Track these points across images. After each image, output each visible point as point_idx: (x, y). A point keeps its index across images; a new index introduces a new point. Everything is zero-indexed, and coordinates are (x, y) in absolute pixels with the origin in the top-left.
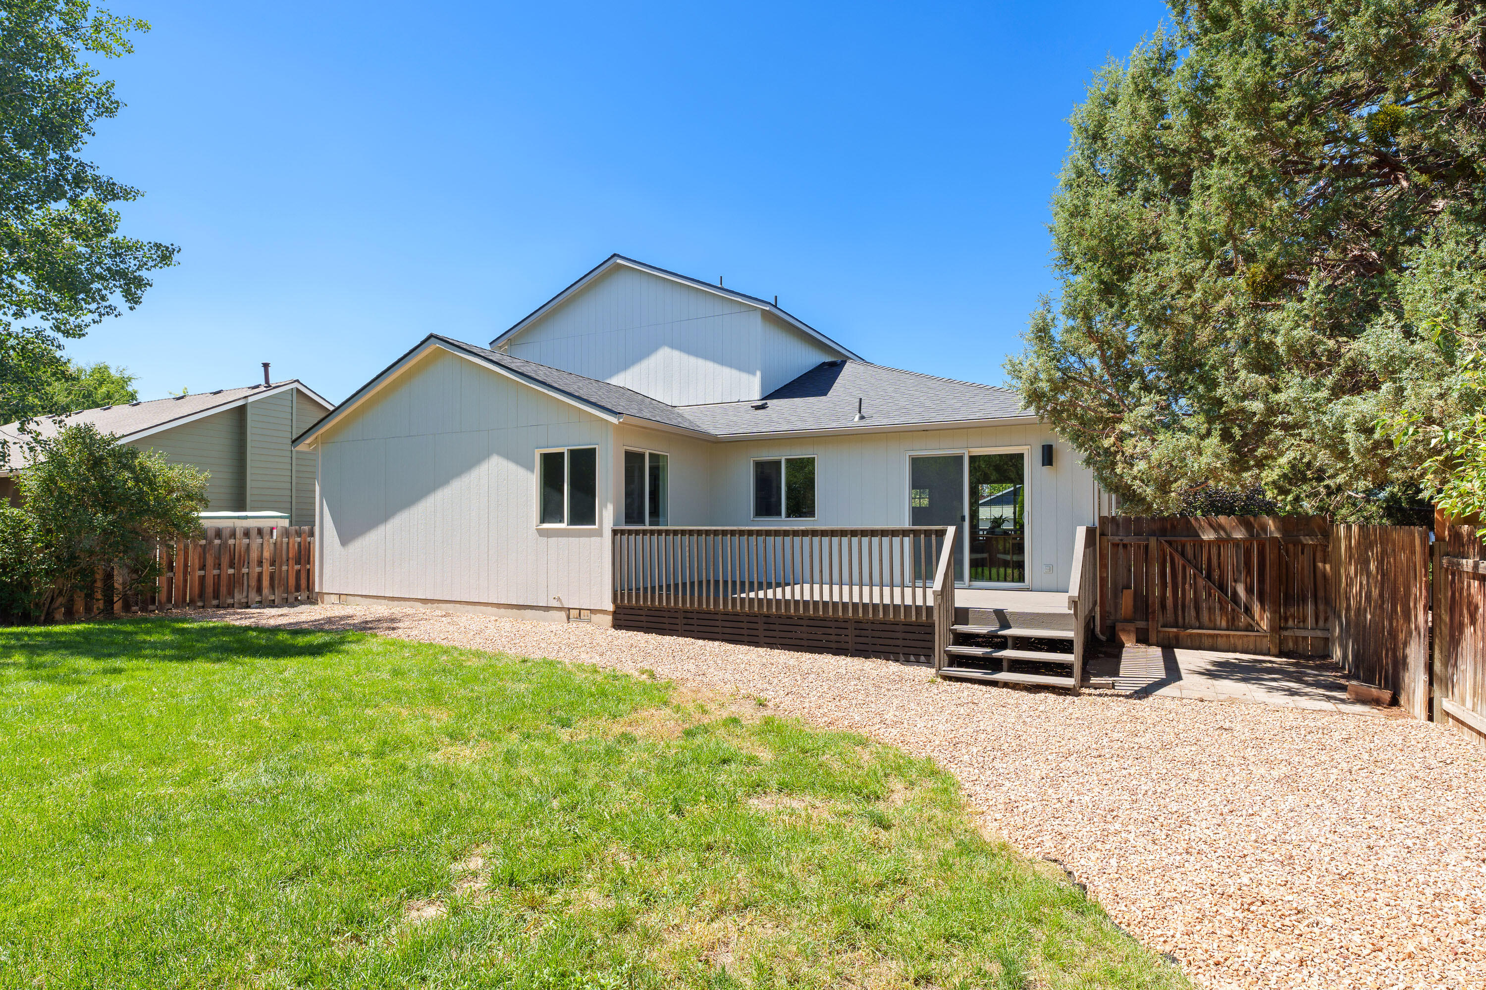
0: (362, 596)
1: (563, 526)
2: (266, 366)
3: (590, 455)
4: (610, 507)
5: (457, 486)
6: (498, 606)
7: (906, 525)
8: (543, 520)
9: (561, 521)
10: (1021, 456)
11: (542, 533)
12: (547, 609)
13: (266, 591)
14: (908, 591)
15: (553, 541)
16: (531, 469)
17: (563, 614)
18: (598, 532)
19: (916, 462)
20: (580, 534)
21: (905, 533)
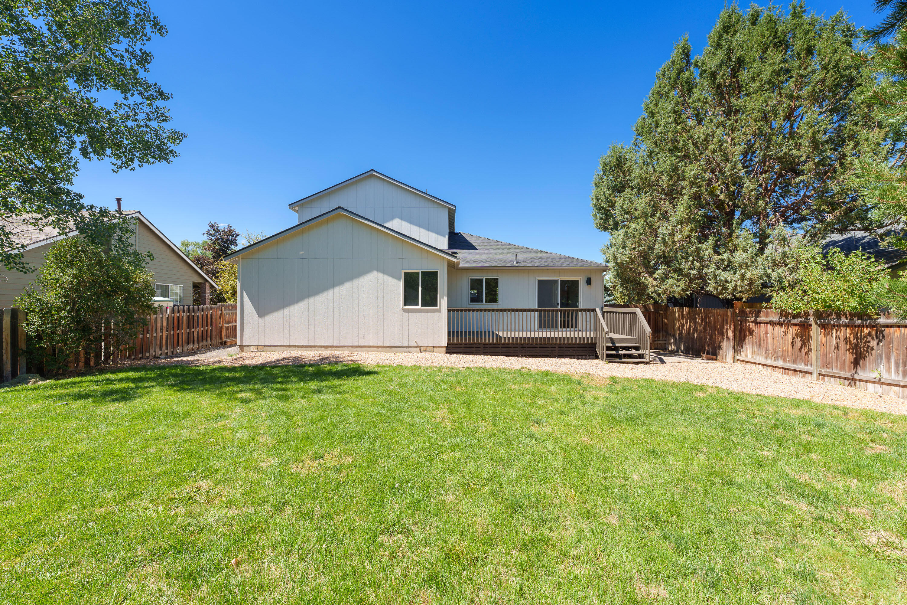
0: (277, 346)
1: (419, 307)
2: (118, 200)
3: (434, 275)
4: (446, 298)
5: (348, 286)
6: (378, 347)
7: (536, 307)
8: (405, 304)
9: (417, 304)
10: (577, 282)
11: (405, 311)
12: (408, 347)
13: (164, 347)
14: (537, 333)
15: (412, 314)
16: (400, 280)
17: (418, 349)
18: (439, 311)
19: (540, 282)
20: (428, 311)
21: (537, 311)
